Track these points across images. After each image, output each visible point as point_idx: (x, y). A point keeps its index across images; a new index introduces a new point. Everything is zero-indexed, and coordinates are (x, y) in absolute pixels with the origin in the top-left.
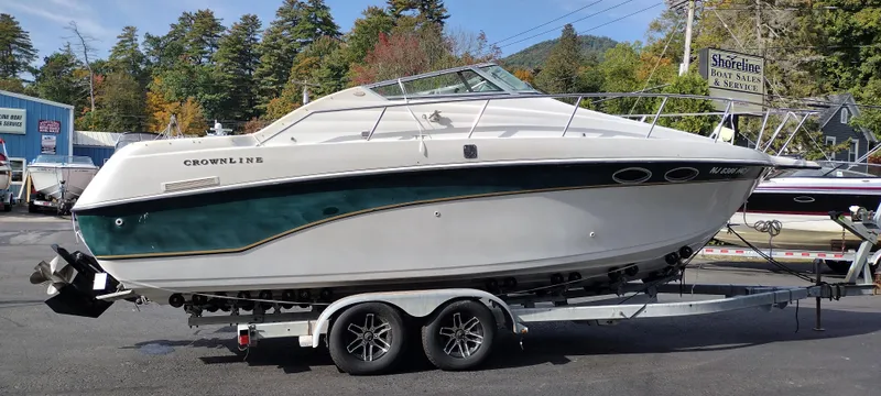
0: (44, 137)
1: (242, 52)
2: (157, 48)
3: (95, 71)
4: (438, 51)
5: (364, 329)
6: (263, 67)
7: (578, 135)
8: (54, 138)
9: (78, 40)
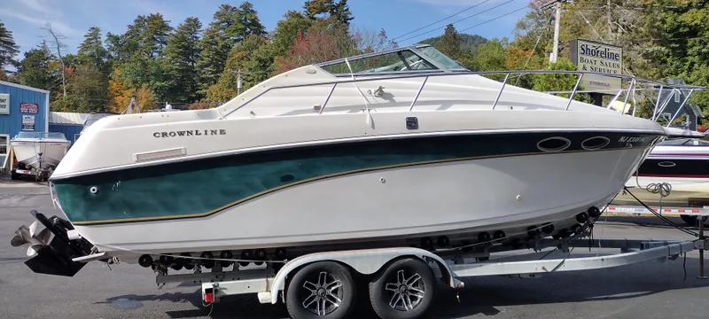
0: (24, 117)
1: (186, 48)
2: (117, 45)
3: (67, 64)
4: (346, 46)
5: (318, 286)
6: (202, 60)
7: (506, 109)
8: (33, 117)
9: (52, 39)
